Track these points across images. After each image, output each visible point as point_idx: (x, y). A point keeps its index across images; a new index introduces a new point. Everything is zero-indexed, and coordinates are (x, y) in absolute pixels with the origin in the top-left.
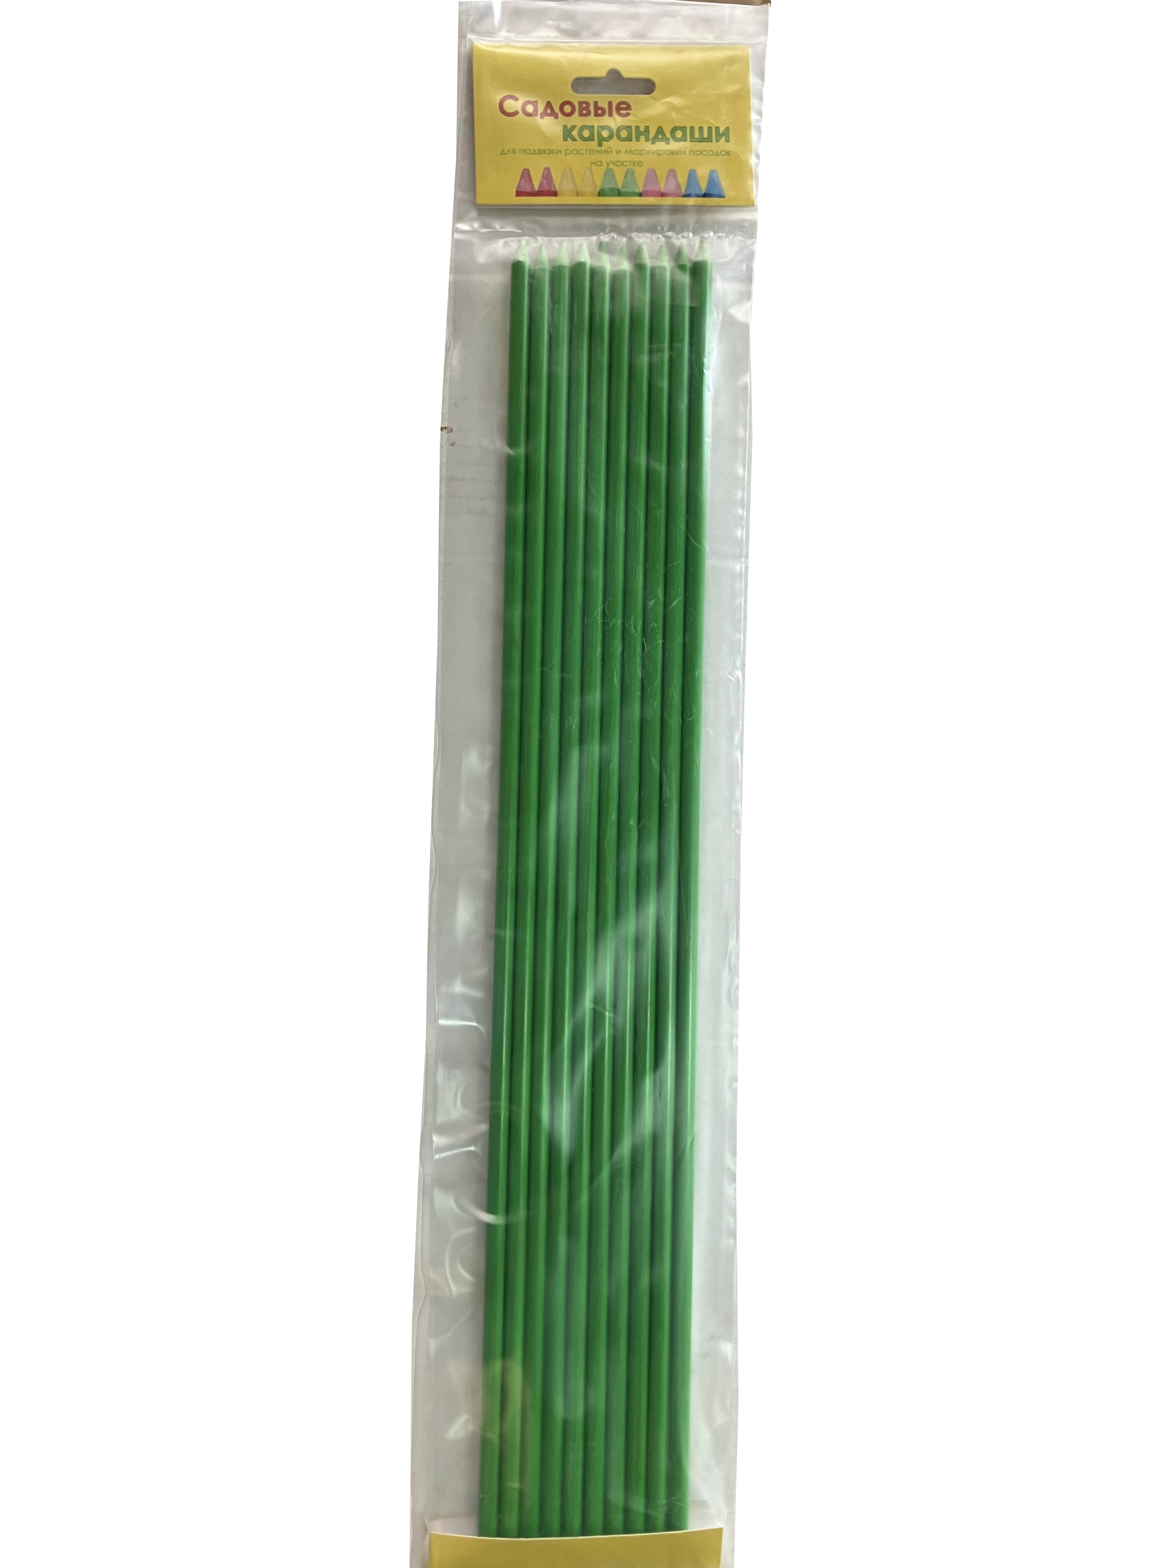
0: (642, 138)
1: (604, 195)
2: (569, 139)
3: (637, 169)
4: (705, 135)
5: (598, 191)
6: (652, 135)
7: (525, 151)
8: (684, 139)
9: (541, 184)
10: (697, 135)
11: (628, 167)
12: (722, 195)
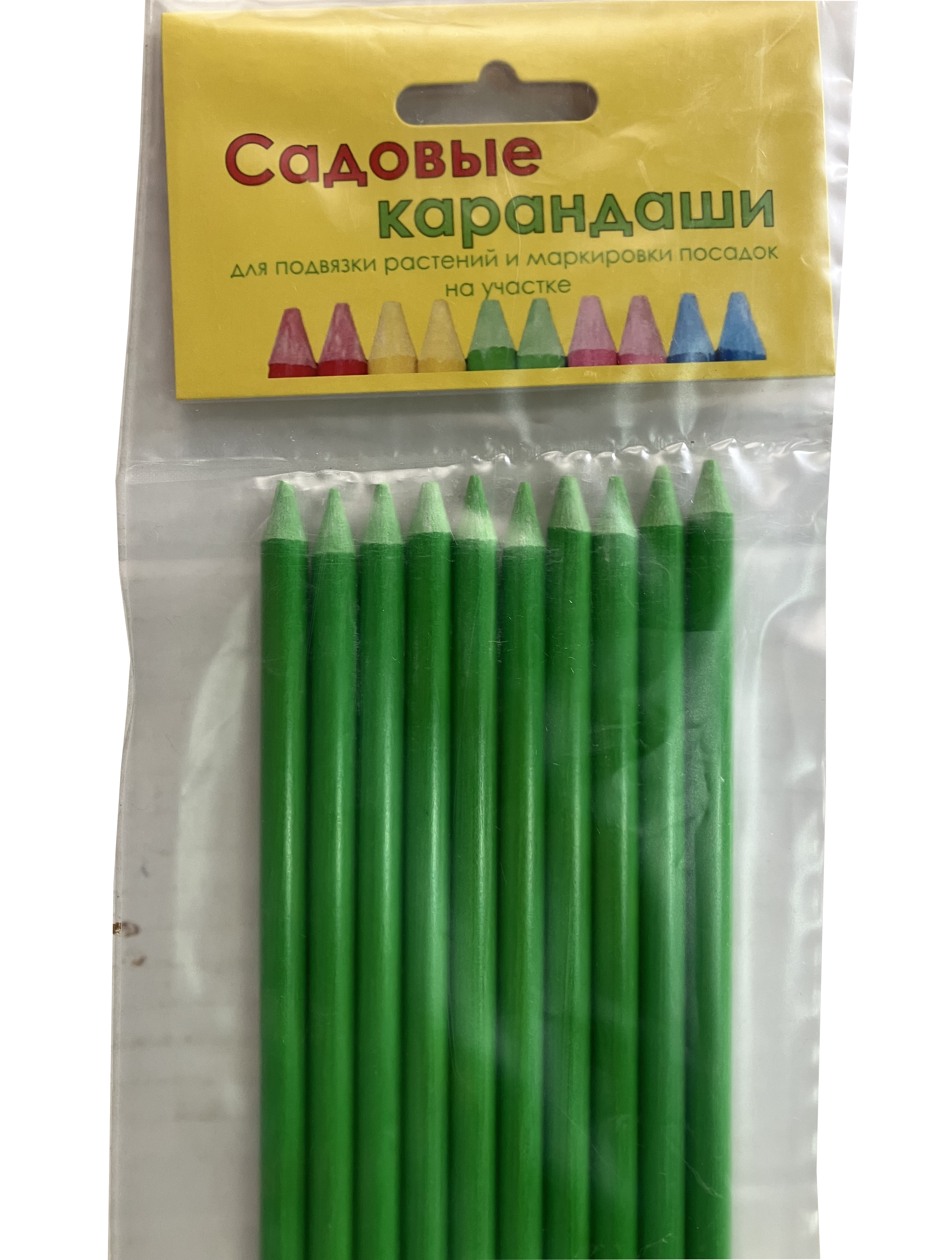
0: (568, 223)
1: (481, 368)
2: (393, 231)
3: (554, 299)
4: (718, 212)
5: (466, 356)
6: (591, 215)
7: (288, 267)
8: (666, 223)
9: (330, 344)
10: (697, 213)
11: (536, 295)
12: (759, 353)
